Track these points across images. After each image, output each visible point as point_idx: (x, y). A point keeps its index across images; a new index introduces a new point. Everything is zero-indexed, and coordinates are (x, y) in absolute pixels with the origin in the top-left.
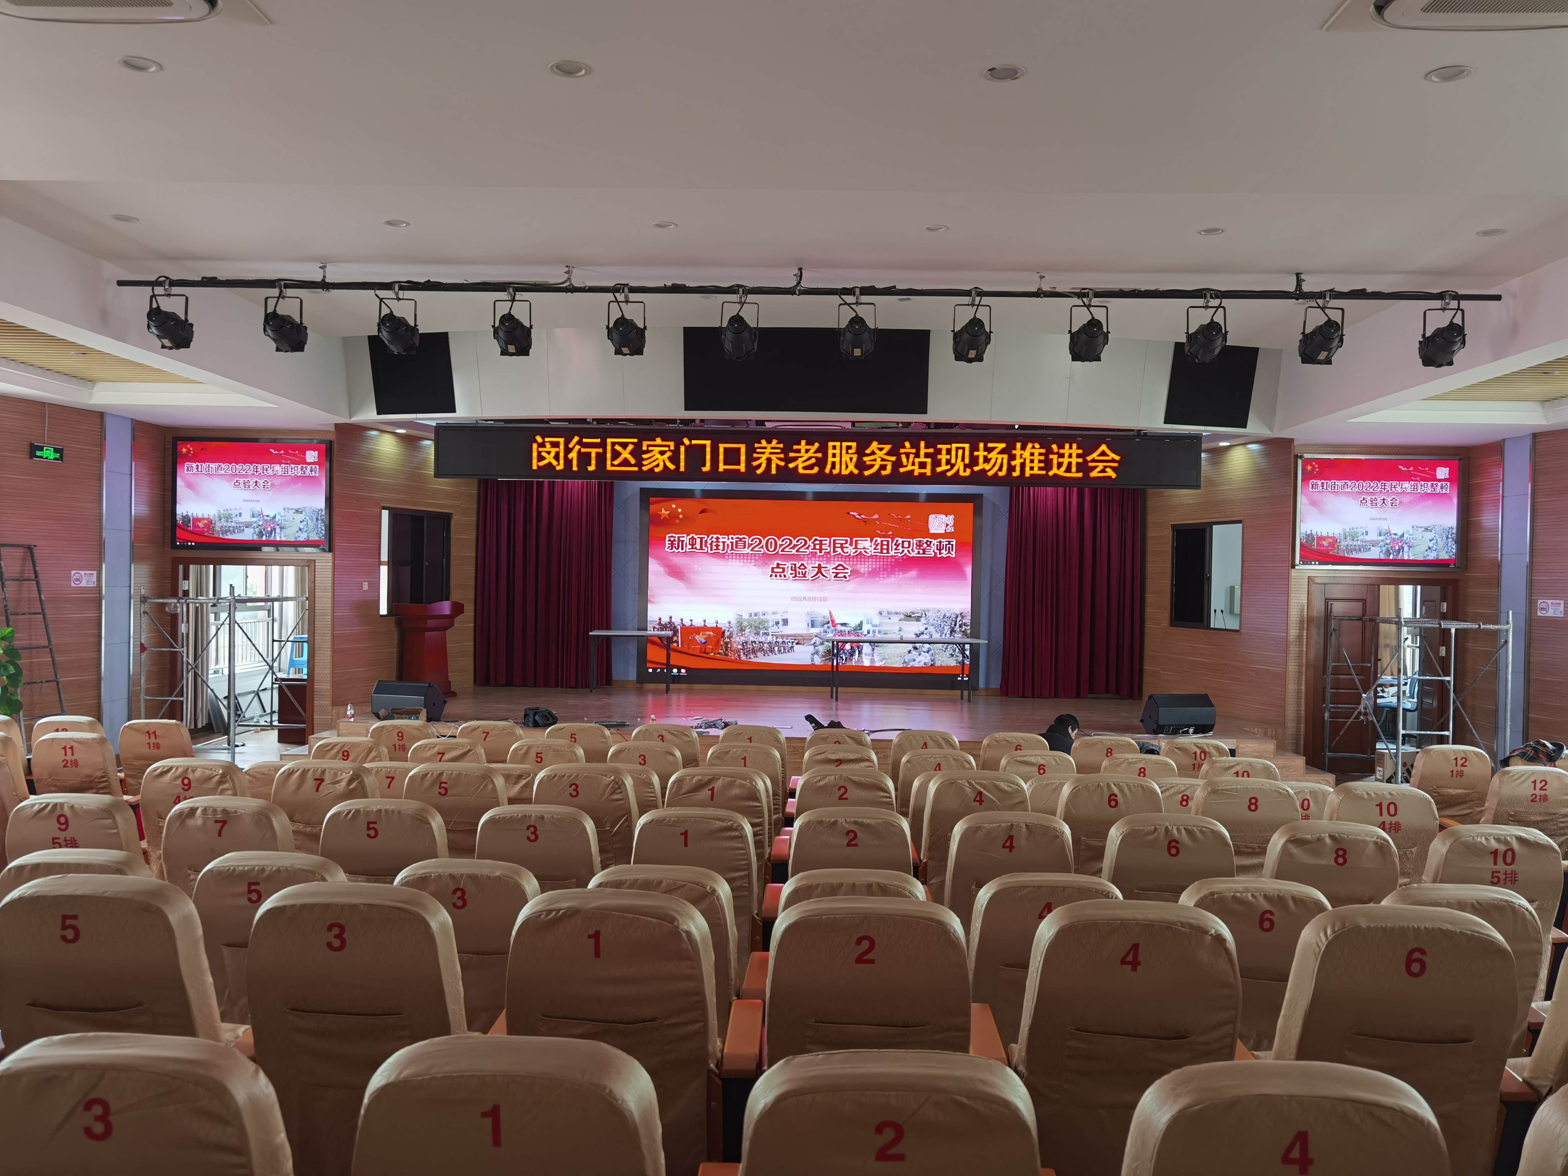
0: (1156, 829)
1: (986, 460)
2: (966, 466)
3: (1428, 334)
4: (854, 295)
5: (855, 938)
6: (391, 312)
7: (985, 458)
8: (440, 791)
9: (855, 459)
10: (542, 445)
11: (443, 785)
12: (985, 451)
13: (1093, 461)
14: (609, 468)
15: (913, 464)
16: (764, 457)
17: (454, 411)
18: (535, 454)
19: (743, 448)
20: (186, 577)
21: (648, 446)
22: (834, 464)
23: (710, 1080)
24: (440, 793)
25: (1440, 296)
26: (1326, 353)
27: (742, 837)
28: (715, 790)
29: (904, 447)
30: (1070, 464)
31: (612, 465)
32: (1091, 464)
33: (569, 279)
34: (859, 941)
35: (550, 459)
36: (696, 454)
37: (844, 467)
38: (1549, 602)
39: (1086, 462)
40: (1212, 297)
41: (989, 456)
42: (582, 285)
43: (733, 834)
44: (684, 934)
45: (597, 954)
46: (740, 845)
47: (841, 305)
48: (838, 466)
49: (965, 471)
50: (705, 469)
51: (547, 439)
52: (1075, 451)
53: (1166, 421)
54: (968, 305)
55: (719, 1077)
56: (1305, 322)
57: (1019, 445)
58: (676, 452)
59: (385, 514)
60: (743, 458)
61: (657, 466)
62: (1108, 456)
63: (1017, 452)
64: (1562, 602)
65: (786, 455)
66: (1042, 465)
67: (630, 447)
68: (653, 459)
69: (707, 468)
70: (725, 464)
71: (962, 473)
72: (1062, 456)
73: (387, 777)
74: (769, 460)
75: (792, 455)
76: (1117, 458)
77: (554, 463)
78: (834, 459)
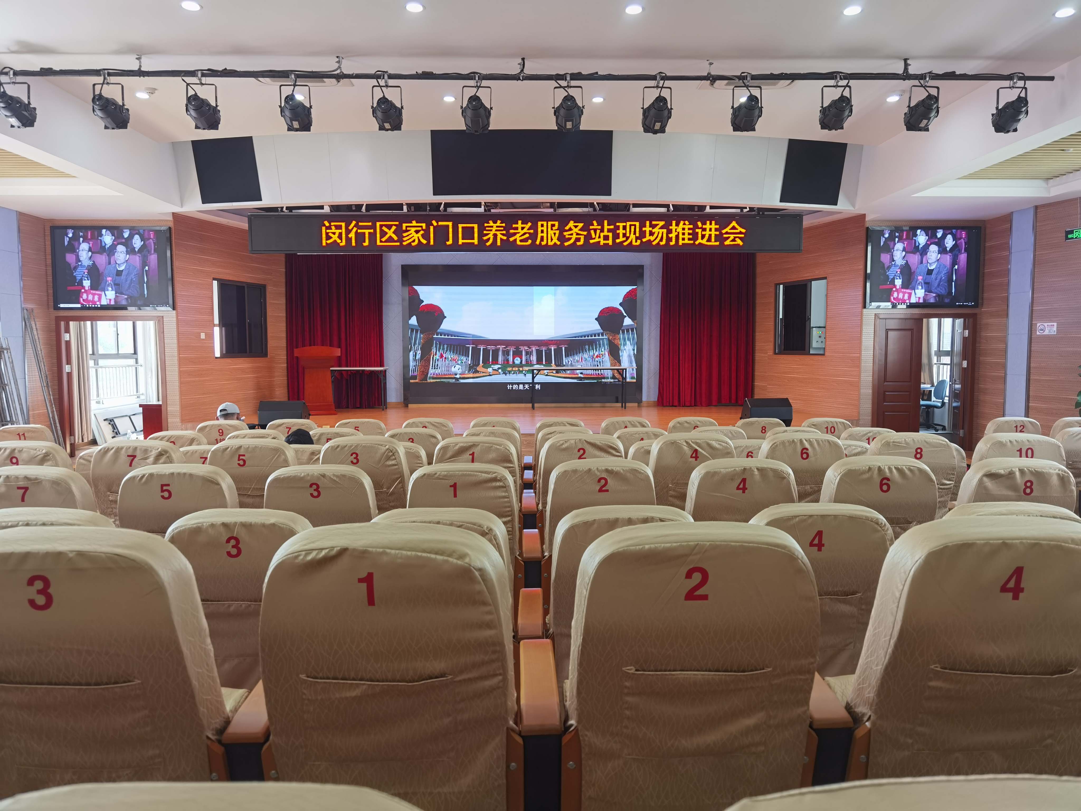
0: (870, 469)
1: (651, 234)
2: (637, 238)
3: (1000, 108)
4: (566, 80)
5: (685, 570)
6: (196, 93)
7: (650, 232)
8: (239, 462)
9: (557, 235)
10: (329, 228)
11: (241, 457)
12: (650, 227)
13: (727, 233)
14: (378, 243)
15: (599, 237)
16: (492, 233)
17: (260, 199)
18: (324, 236)
19: (476, 226)
20: (67, 330)
21: (407, 227)
22: (542, 238)
23: (509, 737)
24: (239, 464)
25: (1009, 77)
26: (927, 121)
27: (505, 487)
28: (475, 454)
29: (593, 225)
30: (710, 235)
31: (381, 242)
32: (725, 236)
33: (339, 67)
34: (689, 575)
35: (335, 237)
36: (441, 233)
37: (549, 240)
38: (1046, 324)
39: (722, 234)
40: (841, 79)
41: (654, 231)
42: (351, 73)
43: (498, 484)
44: (477, 573)
45: (371, 601)
46: (504, 494)
47: (555, 88)
48: (545, 240)
49: (636, 242)
50: (448, 243)
51: (332, 224)
52: (714, 226)
53: (781, 201)
54: (654, 87)
55: (520, 734)
56: (910, 98)
57: (674, 223)
58: (427, 231)
59: (215, 283)
60: (476, 235)
61: (414, 241)
62: (737, 229)
63: (673, 227)
64: (1055, 324)
65: (508, 232)
66: (691, 237)
67: (394, 228)
68: (411, 236)
69: (450, 242)
70: (463, 239)
71: (634, 243)
72: (704, 230)
73: (201, 458)
74: (495, 235)
75: (512, 231)
76: (743, 231)
77: (339, 241)
78: (542, 235)
